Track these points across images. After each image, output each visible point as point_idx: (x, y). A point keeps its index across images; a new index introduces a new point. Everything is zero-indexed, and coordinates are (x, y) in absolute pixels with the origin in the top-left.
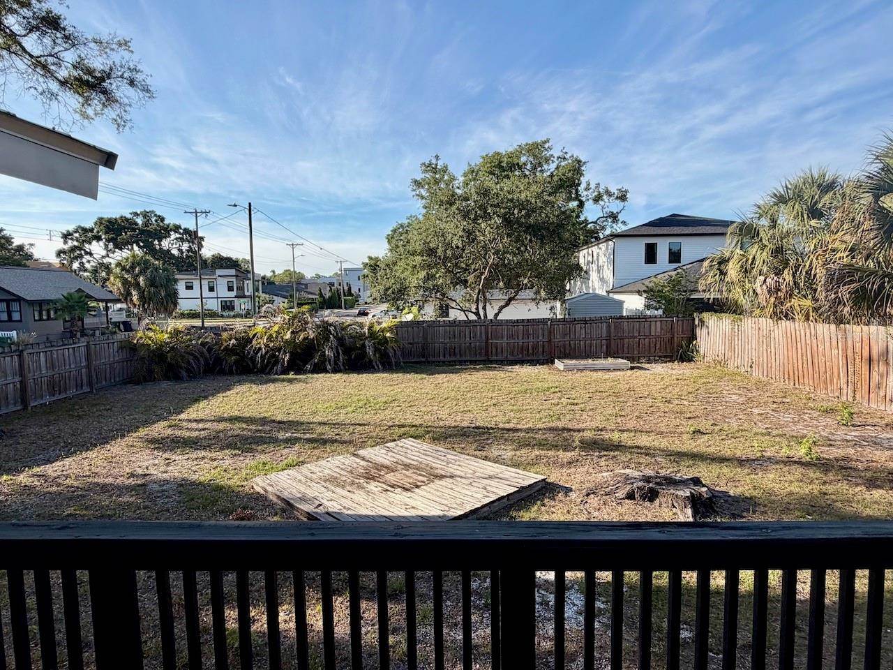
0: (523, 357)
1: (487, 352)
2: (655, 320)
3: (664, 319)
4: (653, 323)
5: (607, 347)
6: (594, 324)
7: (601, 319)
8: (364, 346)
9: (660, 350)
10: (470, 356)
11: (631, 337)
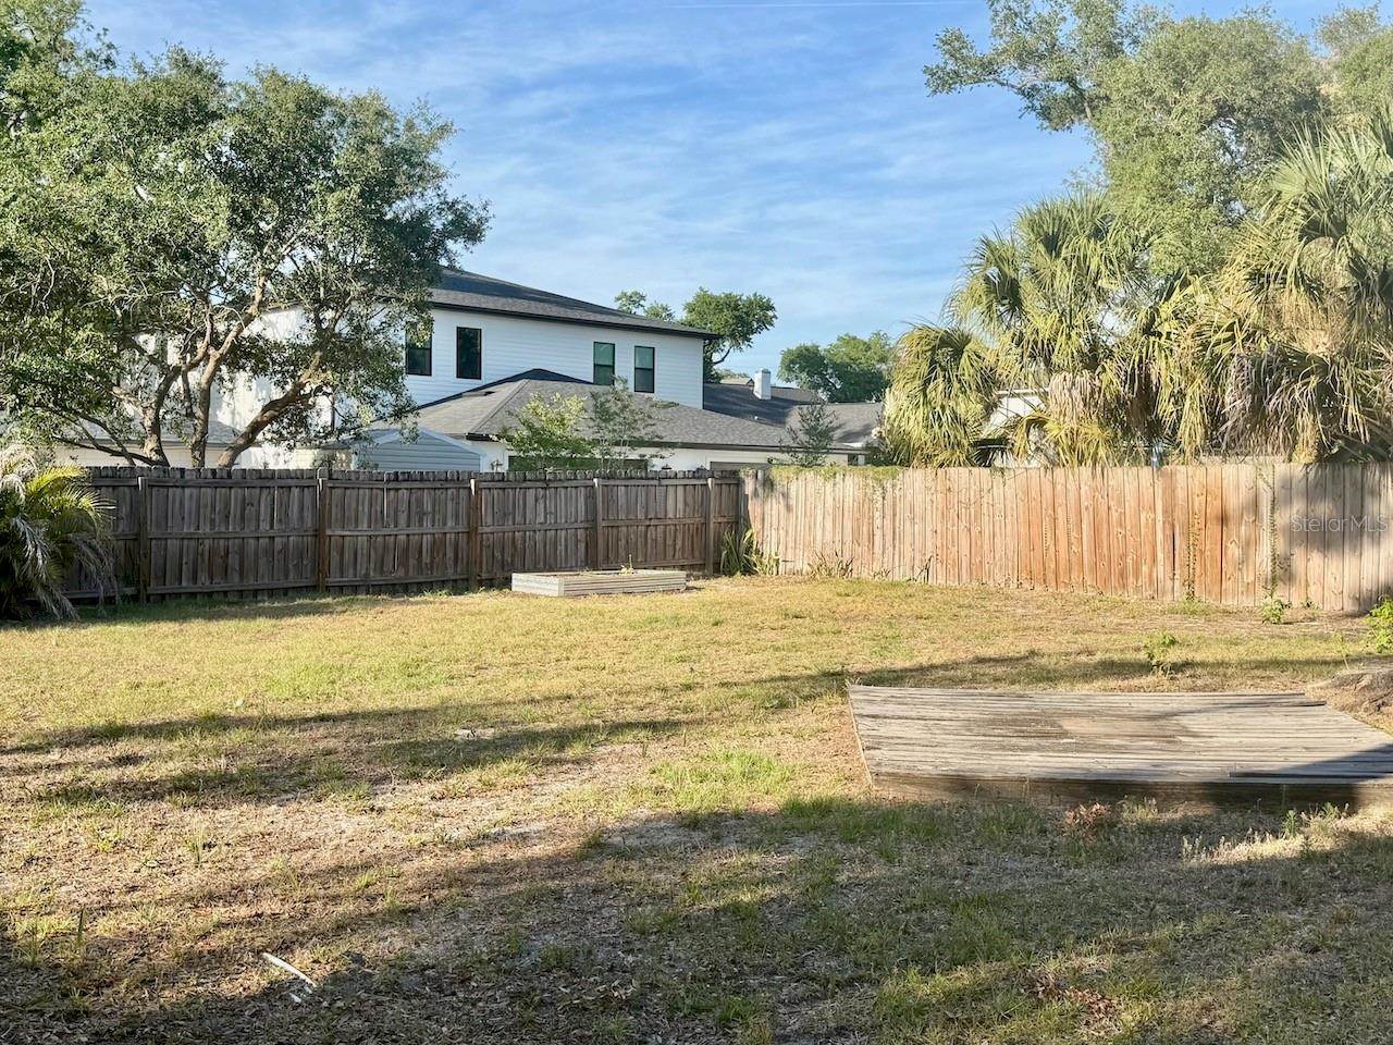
0: (407, 572)
1: (316, 562)
3: (689, 483)
5: (587, 546)
6: (563, 491)
7: (576, 477)
10: (270, 575)
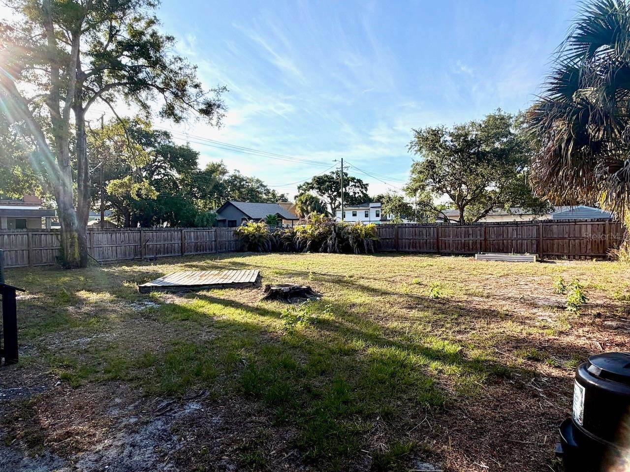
1: (438, 246)
2: (586, 223)
3: (596, 223)
4: (584, 227)
5: (537, 246)
7: (532, 223)
8: (348, 238)
9: (592, 251)
10: (427, 249)
11: (561, 238)
